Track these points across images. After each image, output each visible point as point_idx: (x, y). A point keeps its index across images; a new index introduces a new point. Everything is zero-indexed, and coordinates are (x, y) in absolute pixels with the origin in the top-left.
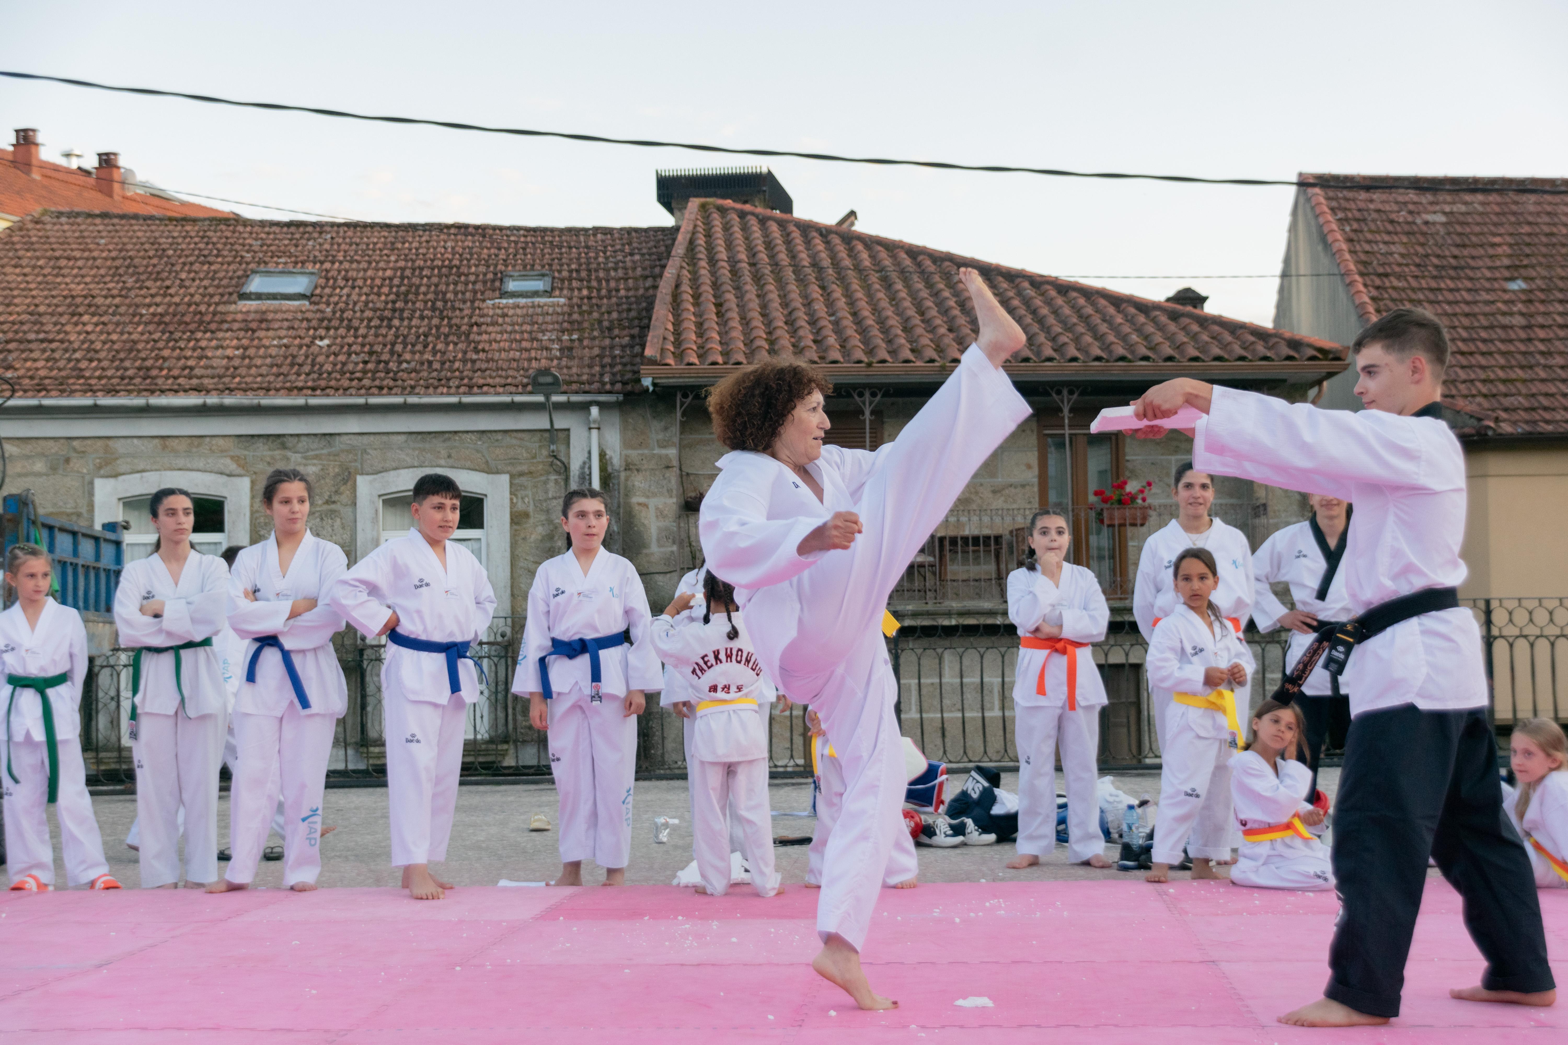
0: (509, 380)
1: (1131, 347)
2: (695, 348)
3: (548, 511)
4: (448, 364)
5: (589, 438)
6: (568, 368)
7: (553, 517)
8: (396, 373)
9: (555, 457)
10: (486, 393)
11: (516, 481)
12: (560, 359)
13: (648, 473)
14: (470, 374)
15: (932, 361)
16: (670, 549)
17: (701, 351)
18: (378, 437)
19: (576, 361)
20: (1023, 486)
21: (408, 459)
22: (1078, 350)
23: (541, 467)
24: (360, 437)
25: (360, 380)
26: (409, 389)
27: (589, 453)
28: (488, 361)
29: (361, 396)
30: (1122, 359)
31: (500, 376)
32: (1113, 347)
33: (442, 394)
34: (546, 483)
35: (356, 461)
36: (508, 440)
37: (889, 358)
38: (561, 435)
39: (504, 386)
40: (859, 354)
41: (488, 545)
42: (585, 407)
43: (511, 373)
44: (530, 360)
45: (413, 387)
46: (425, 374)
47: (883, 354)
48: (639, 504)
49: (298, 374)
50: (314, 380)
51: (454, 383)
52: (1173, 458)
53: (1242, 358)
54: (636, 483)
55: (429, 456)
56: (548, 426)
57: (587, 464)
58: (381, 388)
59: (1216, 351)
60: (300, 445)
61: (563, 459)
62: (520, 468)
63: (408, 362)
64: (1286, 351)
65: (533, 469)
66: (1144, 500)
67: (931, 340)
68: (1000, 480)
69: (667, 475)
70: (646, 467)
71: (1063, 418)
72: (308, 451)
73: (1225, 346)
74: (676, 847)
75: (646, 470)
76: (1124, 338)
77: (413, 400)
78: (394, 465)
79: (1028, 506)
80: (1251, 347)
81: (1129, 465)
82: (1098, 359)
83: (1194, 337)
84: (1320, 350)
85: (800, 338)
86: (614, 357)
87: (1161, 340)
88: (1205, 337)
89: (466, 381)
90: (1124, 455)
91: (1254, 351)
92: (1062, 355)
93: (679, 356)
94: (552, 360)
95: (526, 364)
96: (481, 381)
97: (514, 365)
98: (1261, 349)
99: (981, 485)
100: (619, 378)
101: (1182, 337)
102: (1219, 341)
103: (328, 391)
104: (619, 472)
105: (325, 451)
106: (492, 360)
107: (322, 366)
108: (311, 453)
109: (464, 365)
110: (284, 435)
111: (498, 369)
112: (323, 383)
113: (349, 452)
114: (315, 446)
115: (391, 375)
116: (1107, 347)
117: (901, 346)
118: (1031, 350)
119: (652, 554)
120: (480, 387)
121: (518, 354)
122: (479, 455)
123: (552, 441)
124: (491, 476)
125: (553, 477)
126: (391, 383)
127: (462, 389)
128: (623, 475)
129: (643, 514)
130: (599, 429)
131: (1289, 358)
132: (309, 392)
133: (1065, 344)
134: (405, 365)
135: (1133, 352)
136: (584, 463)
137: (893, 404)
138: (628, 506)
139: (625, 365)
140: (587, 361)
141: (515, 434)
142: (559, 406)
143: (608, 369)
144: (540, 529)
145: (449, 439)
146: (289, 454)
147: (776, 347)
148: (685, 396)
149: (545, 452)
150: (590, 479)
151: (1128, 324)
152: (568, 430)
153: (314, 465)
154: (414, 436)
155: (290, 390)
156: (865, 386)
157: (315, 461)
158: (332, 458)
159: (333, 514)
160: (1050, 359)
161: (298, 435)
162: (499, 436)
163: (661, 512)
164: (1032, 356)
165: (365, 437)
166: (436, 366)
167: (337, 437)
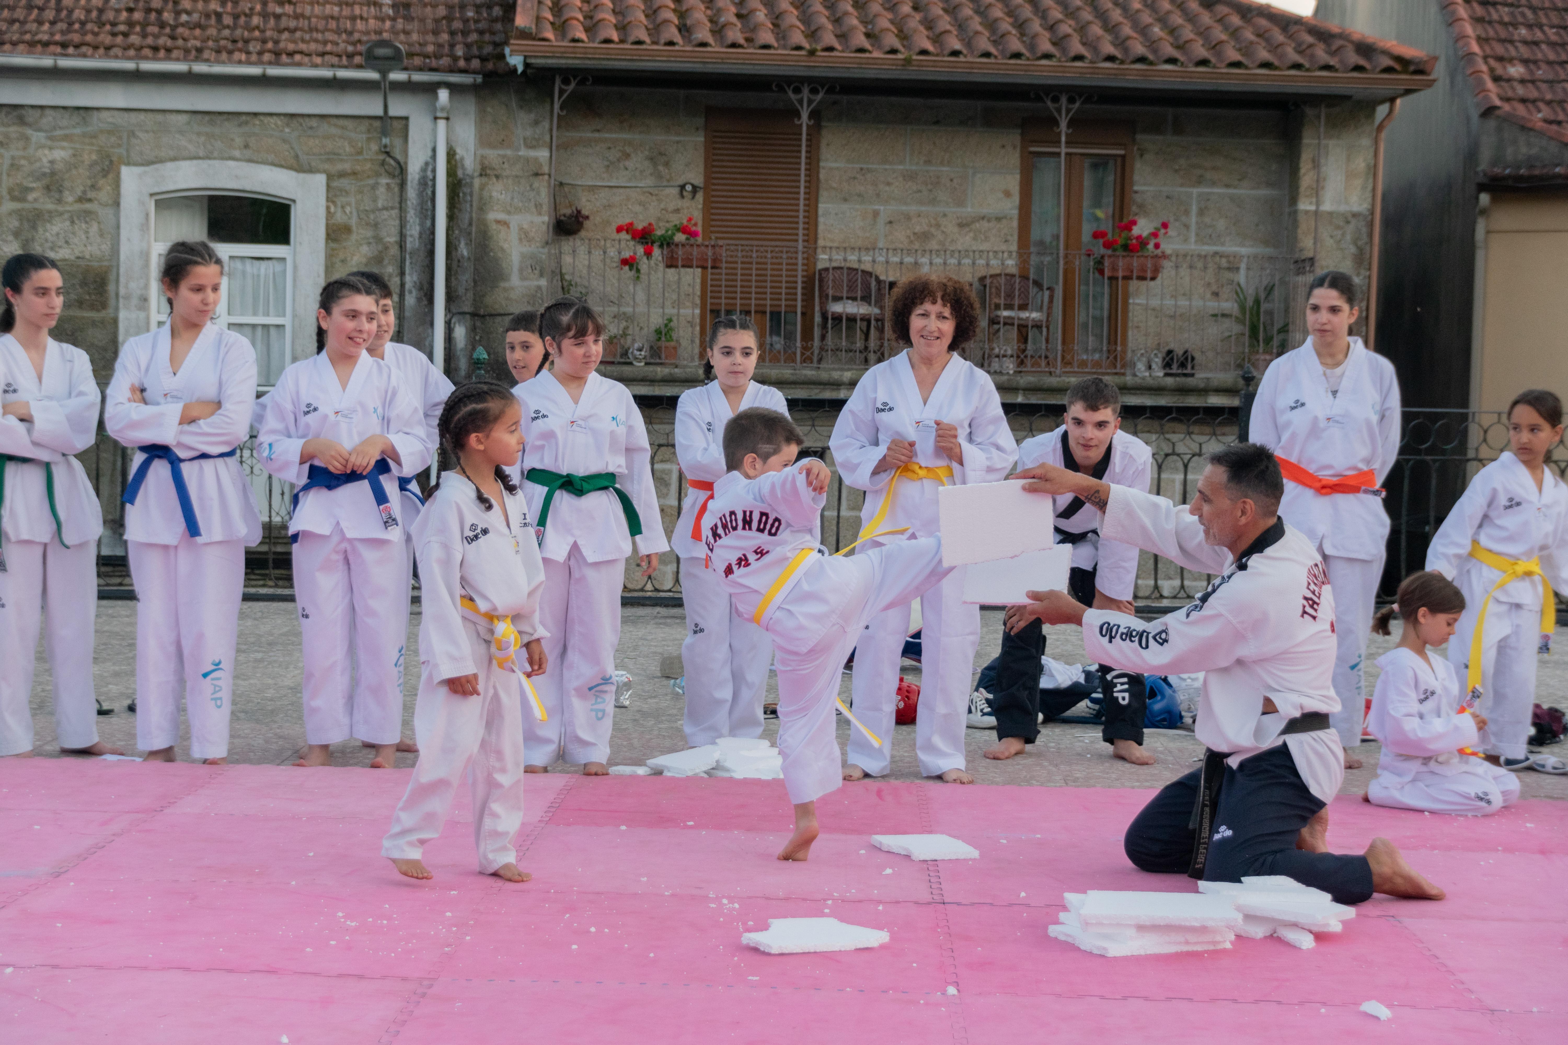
0: (329, 47)
1: (1152, 44)
2: (581, 18)
3: (376, 225)
4: (242, 19)
5: (434, 132)
6: (406, 33)
7: (383, 233)
8: (174, 28)
9: (388, 153)
10: (299, 65)
11: (335, 184)
12: (393, 19)
13: (510, 181)
14: (275, 35)
15: (894, 51)
16: (536, 283)
17: (588, 23)
18: (150, 115)
19: (416, 23)
20: (998, 219)
21: (191, 147)
22: (1084, 44)
23: (368, 166)
24: (126, 115)
25: (125, 35)
26: (194, 53)
27: (434, 150)
28: (297, 17)
29: (129, 58)
30: (1142, 60)
31: (316, 41)
32: (1130, 43)
33: (240, 62)
34: (374, 187)
35: (119, 146)
36: (325, 128)
37: (837, 46)
38: (395, 123)
39: (323, 54)
40: (798, 38)
41: (295, 268)
42: (431, 89)
43: (330, 36)
44: (353, 18)
45: (199, 50)
46: (212, 32)
47: (829, 39)
48: (498, 222)
49: (40, 23)
50: (63, 33)
51: (254, 47)
52: (1195, 191)
53: (1297, 66)
54: (494, 194)
55: (218, 144)
56: (380, 112)
57: (430, 165)
58: (155, 49)
59: (1264, 55)
60: (44, 121)
61: (399, 157)
62: (340, 167)
63: (188, 13)
64: (1354, 59)
65: (358, 168)
66: (1157, 246)
67: (892, 22)
68: (969, 210)
69: (536, 185)
70: (507, 173)
71: (1059, 134)
72: (55, 128)
73: (1275, 48)
74: (644, 714)
75: (507, 177)
76: (1143, 31)
77: (200, 68)
78: (171, 153)
79: (1004, 247)
80: (1308, 52)
81: (1138, 198)
82: (1111, 58)
83: (1235, 33)
84: (1399, 59)
85: (719, 11)
86: (466, 21)
87: (1192, 36)
88: (1249, 35)
89: (270, 45)
90: (1132, 184)
91: (1312, 57)
92: (1064, 51)
93: (561, 28)
94: (382, 20)
95: (348, 25)
96: (291, 47)
97: (333, 24)
98: (1321, 54)
99: (945, 215)
100: (475, 50)
101: (1219, 34)
102: (1267, 40)
103: (84, 49)
104: (472, 178)
105: (78, 131)
106: (303, 16)
107: (71, 12)
108: (58, 133)
109: (265, 22)
110: (21, 106)
111: (311, 30)
112: (76, 38)
113: (110, 132)
114: (65, 122)
115: (167, 30)
116: (1121, 43)
117: (853, 28)
118: (1024, 42)
119: (513, 288)
120: (291, 54)
121: (336, 9)
122: (286, 146)
123: (384, 133)
124: (302, 176)
125: (384, 180)
126: (169, 43)
127: (267, 57)
128: (477, 182)
129: (502, 235)
130: (447, 119)
131: (1358, 68)
132: (59, 50)
133: (1067, 36)
134: (184, 18)
135: (1155, 51)
136: (427, 164)
137: (835, 103)
138: (483, 223)
139: (481, 33)
140: (430, 25)
141: (335, 121)
142: (397, 87)
143: (459, 38)
144: (365, 249)
145: (247, 123)
146: (29, 132)
147: (689, 22)
148: (566, 81)
149: (374, 147)
150: (434, 186)
151: (1148, 11)
152: (406, 119)
153: (63, 148)
154: (199, 117)
155: (32, 44)
156: (803, 80)
157: (65, 144)
158: (87, 140)
159: (87, 216)
160: (1047, 56)
161: (42, 107)
162: (314, 123)
163: (526, 234)
164: (1023, 50)
165: (133, 115)
166: (227, 20)
167: (95, 113)
